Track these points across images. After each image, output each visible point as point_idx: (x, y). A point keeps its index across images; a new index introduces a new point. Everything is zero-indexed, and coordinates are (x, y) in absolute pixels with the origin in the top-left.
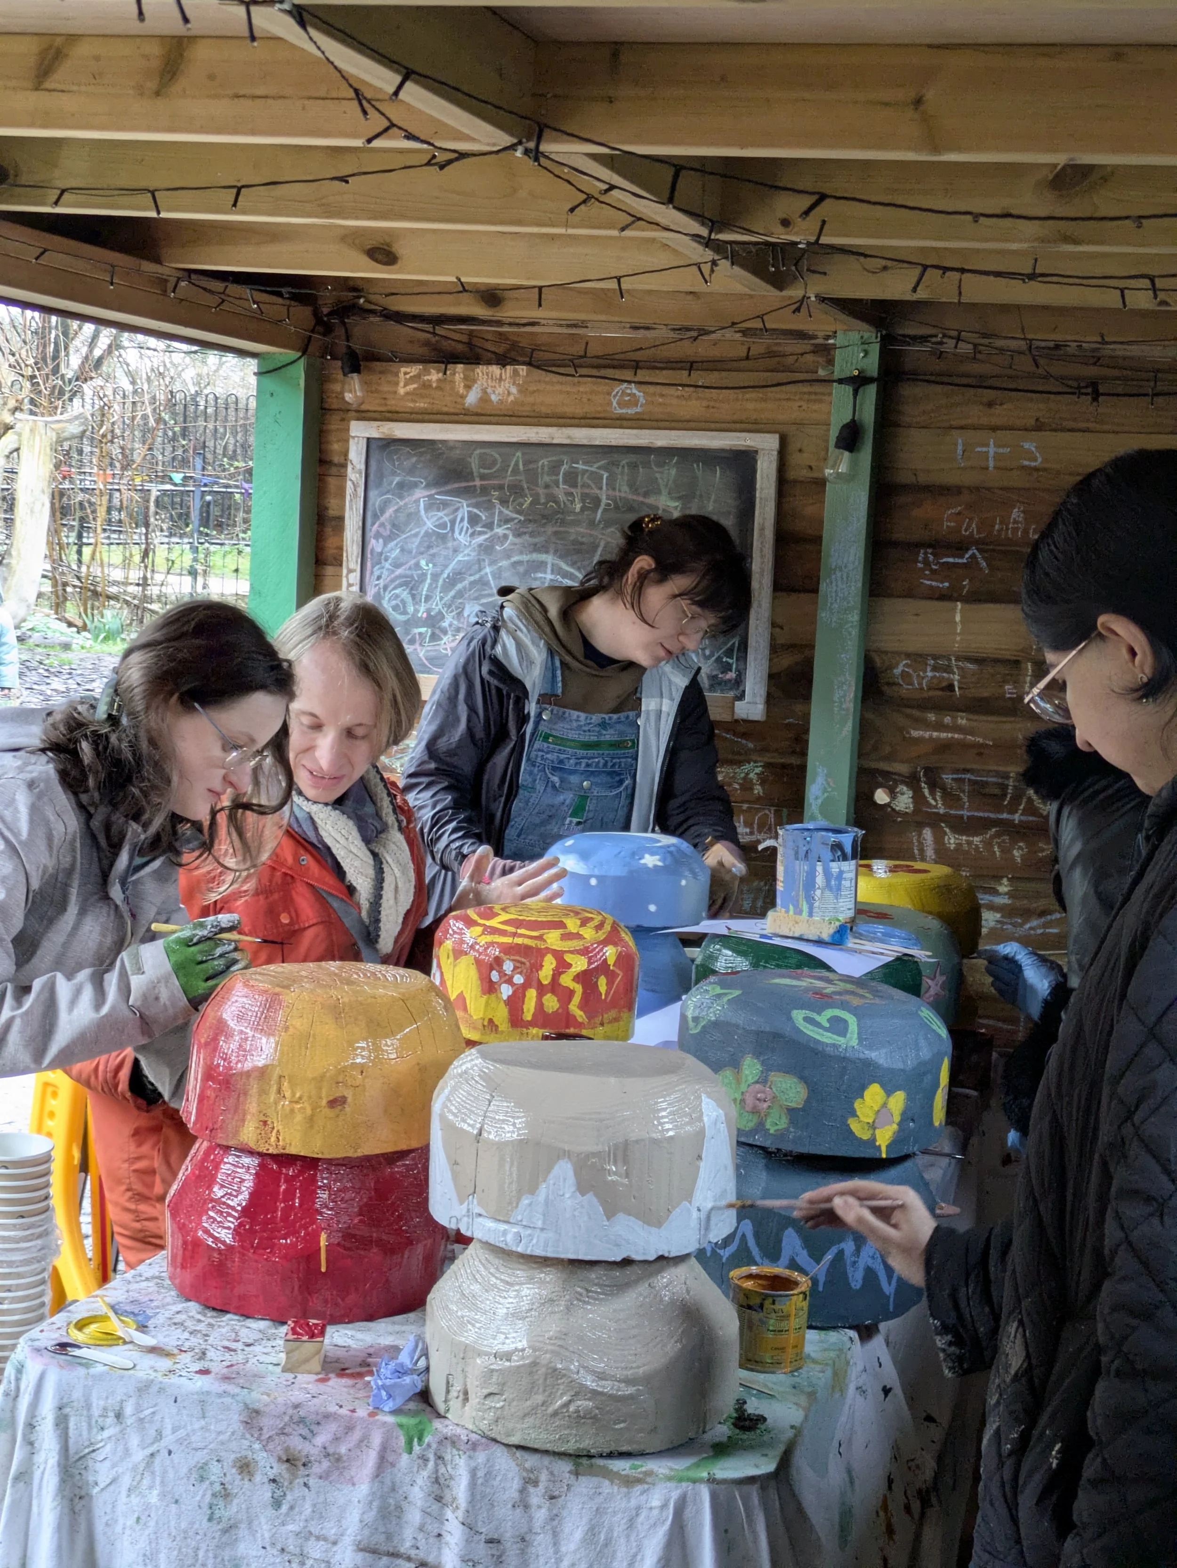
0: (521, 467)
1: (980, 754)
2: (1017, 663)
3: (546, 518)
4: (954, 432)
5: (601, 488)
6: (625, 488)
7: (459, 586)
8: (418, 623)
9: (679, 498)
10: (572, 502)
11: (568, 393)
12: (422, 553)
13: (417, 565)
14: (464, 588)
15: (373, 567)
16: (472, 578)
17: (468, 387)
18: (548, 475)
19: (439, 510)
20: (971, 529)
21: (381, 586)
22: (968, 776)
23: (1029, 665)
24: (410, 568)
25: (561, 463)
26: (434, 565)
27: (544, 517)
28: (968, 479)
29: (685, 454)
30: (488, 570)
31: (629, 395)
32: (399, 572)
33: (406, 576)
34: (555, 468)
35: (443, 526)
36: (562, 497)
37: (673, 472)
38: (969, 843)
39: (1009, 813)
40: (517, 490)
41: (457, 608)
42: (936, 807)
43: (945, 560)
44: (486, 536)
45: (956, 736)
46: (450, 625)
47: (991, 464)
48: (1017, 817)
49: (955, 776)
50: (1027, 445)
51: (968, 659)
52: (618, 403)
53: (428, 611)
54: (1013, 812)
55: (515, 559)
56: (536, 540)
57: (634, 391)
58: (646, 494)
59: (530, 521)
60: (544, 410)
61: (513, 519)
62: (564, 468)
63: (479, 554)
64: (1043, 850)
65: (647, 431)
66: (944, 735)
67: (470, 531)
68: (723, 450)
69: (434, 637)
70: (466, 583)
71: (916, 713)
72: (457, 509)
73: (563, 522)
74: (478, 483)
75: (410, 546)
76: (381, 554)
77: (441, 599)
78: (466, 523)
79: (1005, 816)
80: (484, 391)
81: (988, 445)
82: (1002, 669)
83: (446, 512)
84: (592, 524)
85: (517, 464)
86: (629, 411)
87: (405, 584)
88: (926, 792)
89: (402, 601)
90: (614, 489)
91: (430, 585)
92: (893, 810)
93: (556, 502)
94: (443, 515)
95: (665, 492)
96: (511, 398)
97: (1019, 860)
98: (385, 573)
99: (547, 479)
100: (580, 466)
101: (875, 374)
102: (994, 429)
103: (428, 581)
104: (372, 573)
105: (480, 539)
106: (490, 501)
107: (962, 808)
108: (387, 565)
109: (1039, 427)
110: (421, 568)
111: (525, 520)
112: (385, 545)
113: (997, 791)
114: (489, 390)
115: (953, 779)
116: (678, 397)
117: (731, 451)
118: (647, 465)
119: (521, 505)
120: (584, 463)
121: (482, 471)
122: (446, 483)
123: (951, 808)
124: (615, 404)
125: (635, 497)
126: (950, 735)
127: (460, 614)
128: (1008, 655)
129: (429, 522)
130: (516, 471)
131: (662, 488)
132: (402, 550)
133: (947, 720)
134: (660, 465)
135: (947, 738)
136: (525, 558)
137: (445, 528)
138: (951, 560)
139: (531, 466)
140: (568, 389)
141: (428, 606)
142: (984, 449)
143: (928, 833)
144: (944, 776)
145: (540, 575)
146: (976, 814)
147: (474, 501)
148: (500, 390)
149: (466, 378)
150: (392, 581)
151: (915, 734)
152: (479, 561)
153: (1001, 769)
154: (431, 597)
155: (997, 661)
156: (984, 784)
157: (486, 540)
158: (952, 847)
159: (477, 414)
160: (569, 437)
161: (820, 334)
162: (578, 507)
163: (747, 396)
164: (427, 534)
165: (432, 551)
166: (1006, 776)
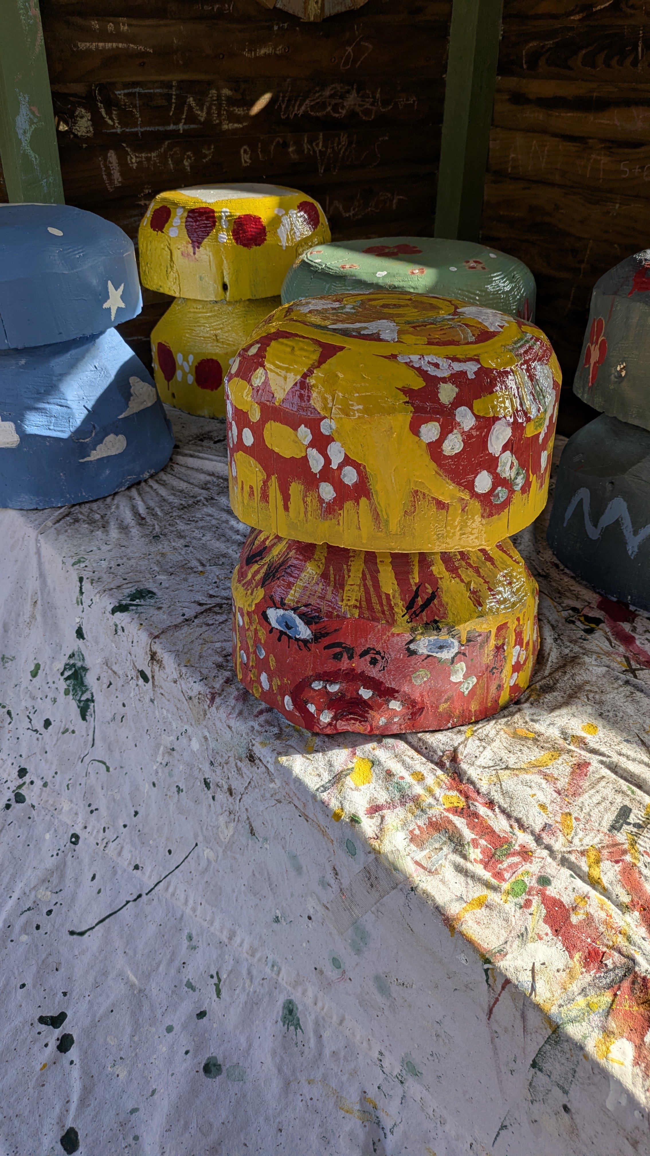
1: (142, 65)
22: (137, 90)
38: (148, 159)
39: (174, 124)
42: (113, 127)
45: (120, 45)
48: (181, 127)
49: (126, 91)
54: (176, 123)
64: (205, 156)
66: (109, 45)
71: (78, 20)
79: (172, 127)
88: (103, 111)
92: (76, 136)
97: (188, 168)
107: (135, 125)
113: (163, 102)
115: (125, 95)
123: (126, 127)
126: (114, 45)
133: (111, 27)
135: (113, 49)
143: (112, 156)
144: (117, 93)
146: (148, 129)
151: (83, 46)
153: (162, 78)
156: (150, 97)
158: (135, 166)
166: (168, 85)
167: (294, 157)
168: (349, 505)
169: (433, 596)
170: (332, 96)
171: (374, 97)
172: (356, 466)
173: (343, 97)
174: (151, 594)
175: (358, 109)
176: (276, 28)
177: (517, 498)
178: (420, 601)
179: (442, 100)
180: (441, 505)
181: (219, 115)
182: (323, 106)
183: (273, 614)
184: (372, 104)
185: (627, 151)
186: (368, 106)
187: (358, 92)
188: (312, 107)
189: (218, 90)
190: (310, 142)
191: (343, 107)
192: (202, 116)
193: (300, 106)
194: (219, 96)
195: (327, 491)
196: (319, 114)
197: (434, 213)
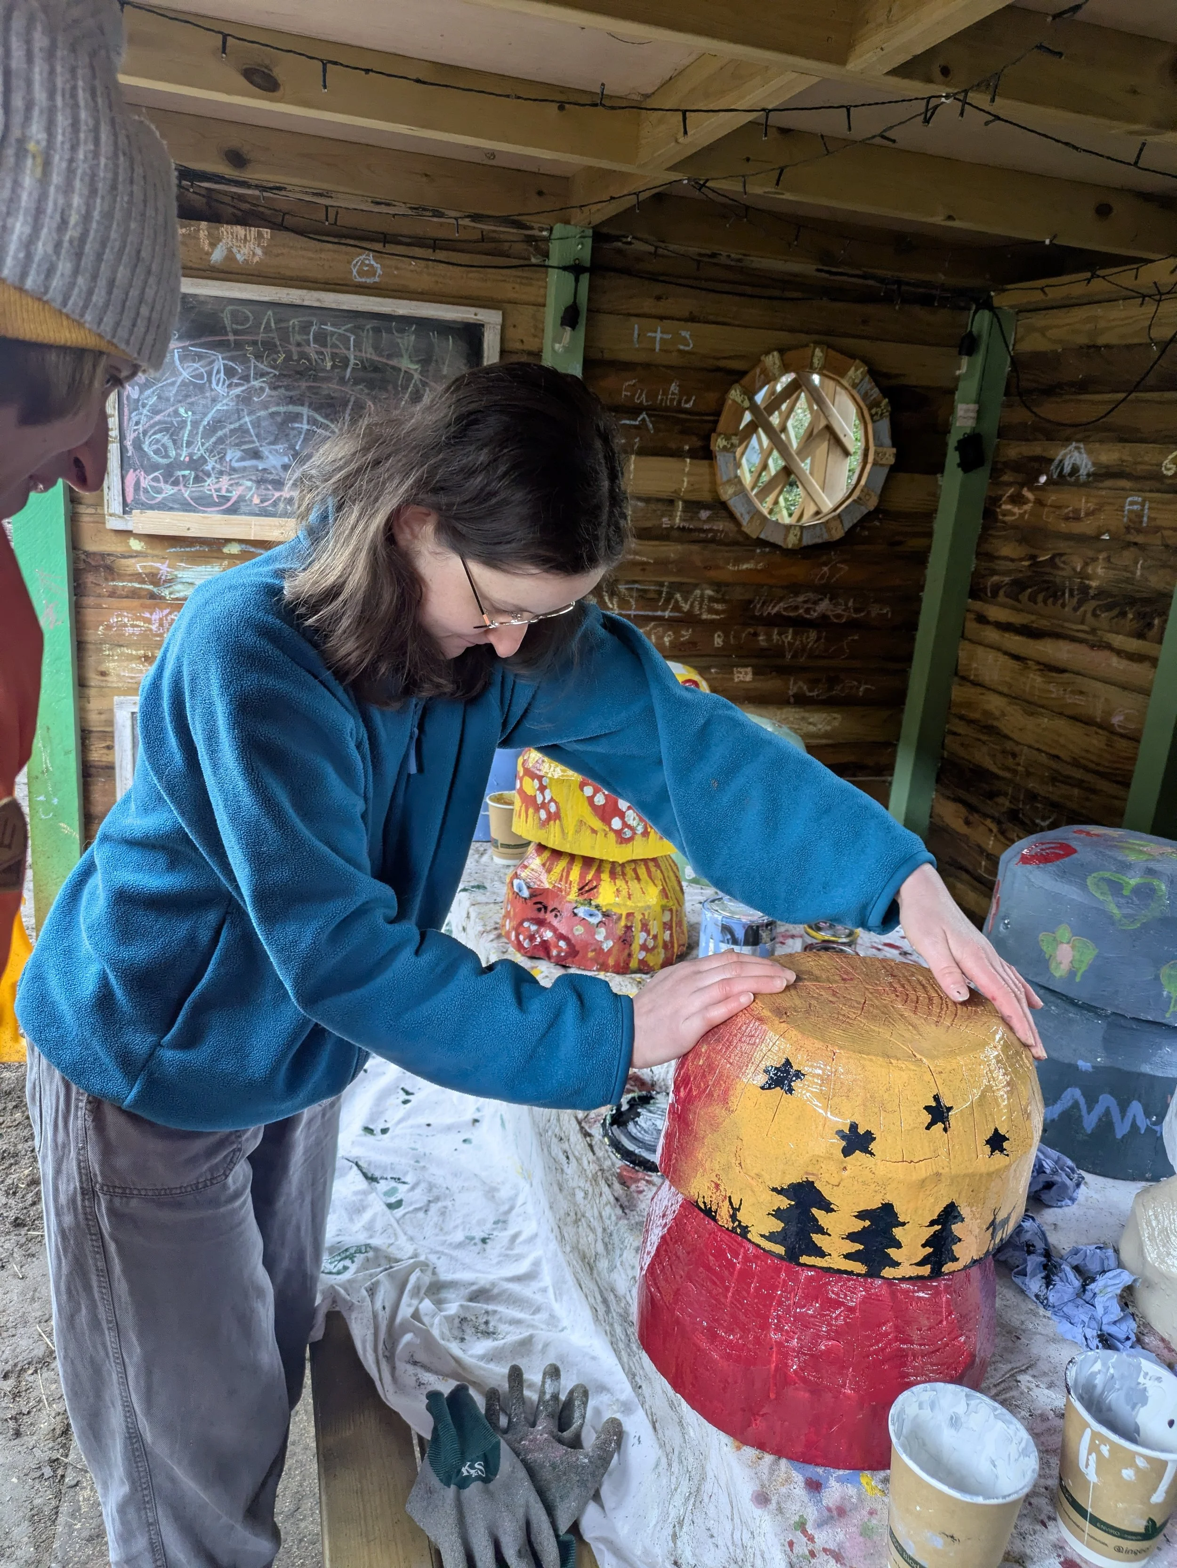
0: (273, 325)
1: (643, 570)
2: (671, 502)
3: (301, 374)
4: (633, 319)
5: (349, 349)
6: (370, 350)
7: (220, 433)
8: (182, 466)
9: (418, 362)
10: (323, 360)
11: (311, 259)
12: (180, 402)
13: (176, 413)
14: (225, 435)
15: (130, 413)
16: (232, 426)
17: (213, 245)
18: (299, 333)
19: (194, 362)
20: (642, 399)
21: (141, 430)
22: (636, 586)
23: (680, 503)
24: (169, 415)
25: (311, 324)
26: (194, 413)
27: (298, 373)
28: (641, 357)
29: (423, 324)
30: (247, 419)
31: (367, 265)
32: (157, 418)
33: (165, 422)
34: (305, 328)
35: (201, 376)
36: (313, 356)
37: (413, 338)
39: (662, 611)
40: (269, 347)
41: (219, 453)
43: (623, 422)
44: (243, 388)
46: (213, 469)
47: (657, 347)
48: (667, 614)
49: (627, 586)
50: (684, 333)
51: (639, 499)
52: (358, 273)
53: (191, 455)
54: (665, 610)
55: (273, 409)
56: (291, 394)
57: (372, 262)
58: (389, 357)
59: (285, 376)
60: (289, 273)
61: (268, 373)
62: (314, 328)
63: (237, 404)
64: (683, 636)
65: (390, 300)
67: (227, 383)
68: (454, 322)
69: (197, 480)
70: (226, 430)
72: (213, 362)
73: (316, 379)
74: (231, 337)
75: (167, 394)
76: (138, 400)
77: (203, 444)
78: (222, 375)
79: (659, 613)
80: (230, 250)
81: (656, 332)
82: (660, 506)
83: (201, 363)
84: (342, 381)
85: (268, 323)
86: (368, 281)
87: (167, 430)
88: (607, 599)
89: (163, 445)
90: (360, 351)
91: (191, 431)
93: (309, 360)
94: (199, 367)
95: (406, 357)
96: (256, 259)
97: (668, 644)
98: (144, 419)
99: (298, 338)
100: (329, 328)
101: (588, 264)
102: (662, 318)
103: (189, 427)
104: (130, 418)
105: (238, 390)
106: (245, 355)
107: (630, 609)
108: (145, 412)
109: (692, 319)
110: (180, 415)
111: (280, 375)
112: (141, 392)
113: (656, 596)
114: (235, 250)
115: (626, 589)
116: (412, 271)
117: (462, 323)
118: (389, 331)
119: (275, 360)
120: (332, 325)
121: (235, 326)
122: (200, 337)
123: (623, 609)
124: (355, 273)
125: (380, 359)
127: (222, 459)
128: (664, 496)
129: (185, 372)
130: (268, 328)
131: (404, 352)
132: (159, 397)
134: (401, 331)
136: (282, 409)
137: (202, 379)
138: (628, 422)
139: (283, 325)
140: (310, 255)
141: (190, 450)
142: (653, 335)
144: (619, 587)
145: (296, 425)
146: (640, 613)
147: (229, 354)
148: (245, 250)
149: (210, 235)
150: (152, 426)
152: (238, 411)
153: (657, 579)
154: (193, 443)
155: (659, 500)
156: (645, 591)
157: (243, 391)
159: (223, 272)
160: (318, 300)
161: (536, 226)
162: (329, 365)
163: (470, 275)
164: (183, 384)
165: (190, 400)
166: (661, 584)
167: (764, 644)
168: (552, 823)
169: (595, 887)
170: (805, 602)
171: (846, 605)
172: (556, 803)
173: (815, 603)
174: (485, 888)
175: (829, 613)
176: (758, 551)
177: (638, 838)
178: (587, 888)
179: (917, 613)
180: (594, 831)
181: (701, 608)
182: (796, 608)
183: (516, 882)
184: (844, 610)
185: (1054, 674)
186: (839, 611)
187: (831, 600)
188: (785, 609)
189: (702, 590)
190: (780, 634)
191: (815, 611)
192: (686, 607)
193: (774, 607)
194: (702, 596)
195: (543, 814)
196: (791, 614)
197: (904, 704)
